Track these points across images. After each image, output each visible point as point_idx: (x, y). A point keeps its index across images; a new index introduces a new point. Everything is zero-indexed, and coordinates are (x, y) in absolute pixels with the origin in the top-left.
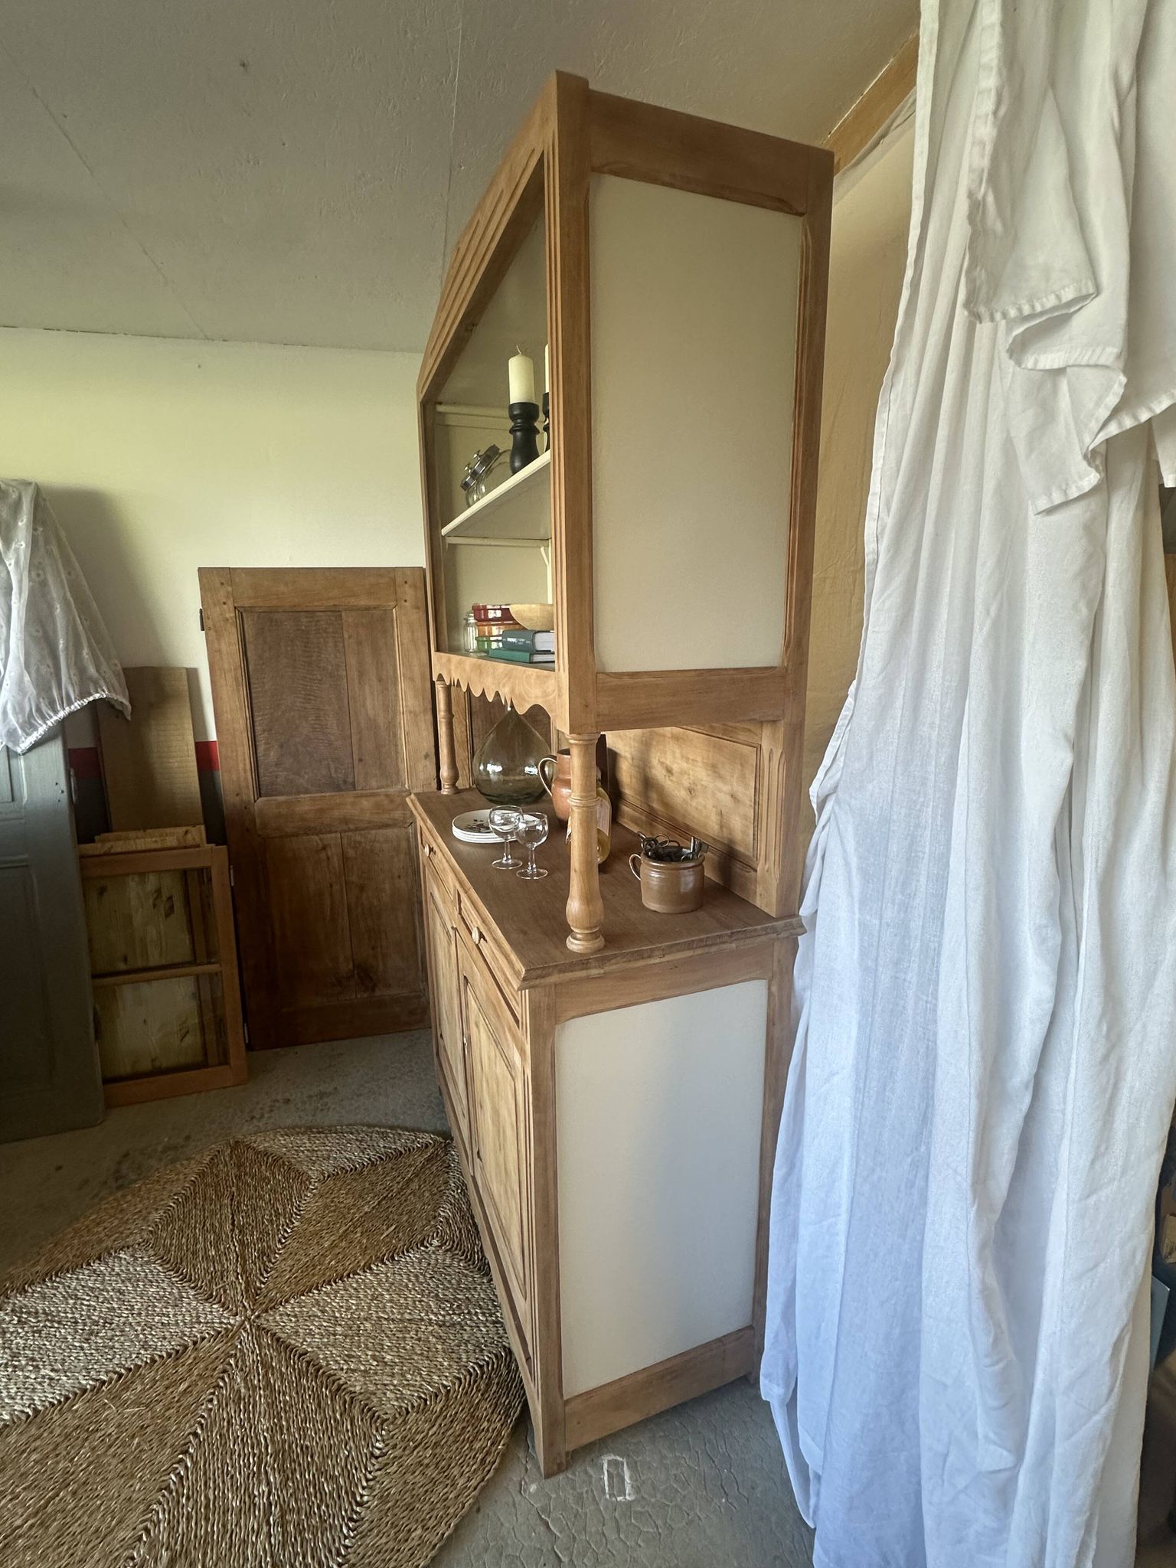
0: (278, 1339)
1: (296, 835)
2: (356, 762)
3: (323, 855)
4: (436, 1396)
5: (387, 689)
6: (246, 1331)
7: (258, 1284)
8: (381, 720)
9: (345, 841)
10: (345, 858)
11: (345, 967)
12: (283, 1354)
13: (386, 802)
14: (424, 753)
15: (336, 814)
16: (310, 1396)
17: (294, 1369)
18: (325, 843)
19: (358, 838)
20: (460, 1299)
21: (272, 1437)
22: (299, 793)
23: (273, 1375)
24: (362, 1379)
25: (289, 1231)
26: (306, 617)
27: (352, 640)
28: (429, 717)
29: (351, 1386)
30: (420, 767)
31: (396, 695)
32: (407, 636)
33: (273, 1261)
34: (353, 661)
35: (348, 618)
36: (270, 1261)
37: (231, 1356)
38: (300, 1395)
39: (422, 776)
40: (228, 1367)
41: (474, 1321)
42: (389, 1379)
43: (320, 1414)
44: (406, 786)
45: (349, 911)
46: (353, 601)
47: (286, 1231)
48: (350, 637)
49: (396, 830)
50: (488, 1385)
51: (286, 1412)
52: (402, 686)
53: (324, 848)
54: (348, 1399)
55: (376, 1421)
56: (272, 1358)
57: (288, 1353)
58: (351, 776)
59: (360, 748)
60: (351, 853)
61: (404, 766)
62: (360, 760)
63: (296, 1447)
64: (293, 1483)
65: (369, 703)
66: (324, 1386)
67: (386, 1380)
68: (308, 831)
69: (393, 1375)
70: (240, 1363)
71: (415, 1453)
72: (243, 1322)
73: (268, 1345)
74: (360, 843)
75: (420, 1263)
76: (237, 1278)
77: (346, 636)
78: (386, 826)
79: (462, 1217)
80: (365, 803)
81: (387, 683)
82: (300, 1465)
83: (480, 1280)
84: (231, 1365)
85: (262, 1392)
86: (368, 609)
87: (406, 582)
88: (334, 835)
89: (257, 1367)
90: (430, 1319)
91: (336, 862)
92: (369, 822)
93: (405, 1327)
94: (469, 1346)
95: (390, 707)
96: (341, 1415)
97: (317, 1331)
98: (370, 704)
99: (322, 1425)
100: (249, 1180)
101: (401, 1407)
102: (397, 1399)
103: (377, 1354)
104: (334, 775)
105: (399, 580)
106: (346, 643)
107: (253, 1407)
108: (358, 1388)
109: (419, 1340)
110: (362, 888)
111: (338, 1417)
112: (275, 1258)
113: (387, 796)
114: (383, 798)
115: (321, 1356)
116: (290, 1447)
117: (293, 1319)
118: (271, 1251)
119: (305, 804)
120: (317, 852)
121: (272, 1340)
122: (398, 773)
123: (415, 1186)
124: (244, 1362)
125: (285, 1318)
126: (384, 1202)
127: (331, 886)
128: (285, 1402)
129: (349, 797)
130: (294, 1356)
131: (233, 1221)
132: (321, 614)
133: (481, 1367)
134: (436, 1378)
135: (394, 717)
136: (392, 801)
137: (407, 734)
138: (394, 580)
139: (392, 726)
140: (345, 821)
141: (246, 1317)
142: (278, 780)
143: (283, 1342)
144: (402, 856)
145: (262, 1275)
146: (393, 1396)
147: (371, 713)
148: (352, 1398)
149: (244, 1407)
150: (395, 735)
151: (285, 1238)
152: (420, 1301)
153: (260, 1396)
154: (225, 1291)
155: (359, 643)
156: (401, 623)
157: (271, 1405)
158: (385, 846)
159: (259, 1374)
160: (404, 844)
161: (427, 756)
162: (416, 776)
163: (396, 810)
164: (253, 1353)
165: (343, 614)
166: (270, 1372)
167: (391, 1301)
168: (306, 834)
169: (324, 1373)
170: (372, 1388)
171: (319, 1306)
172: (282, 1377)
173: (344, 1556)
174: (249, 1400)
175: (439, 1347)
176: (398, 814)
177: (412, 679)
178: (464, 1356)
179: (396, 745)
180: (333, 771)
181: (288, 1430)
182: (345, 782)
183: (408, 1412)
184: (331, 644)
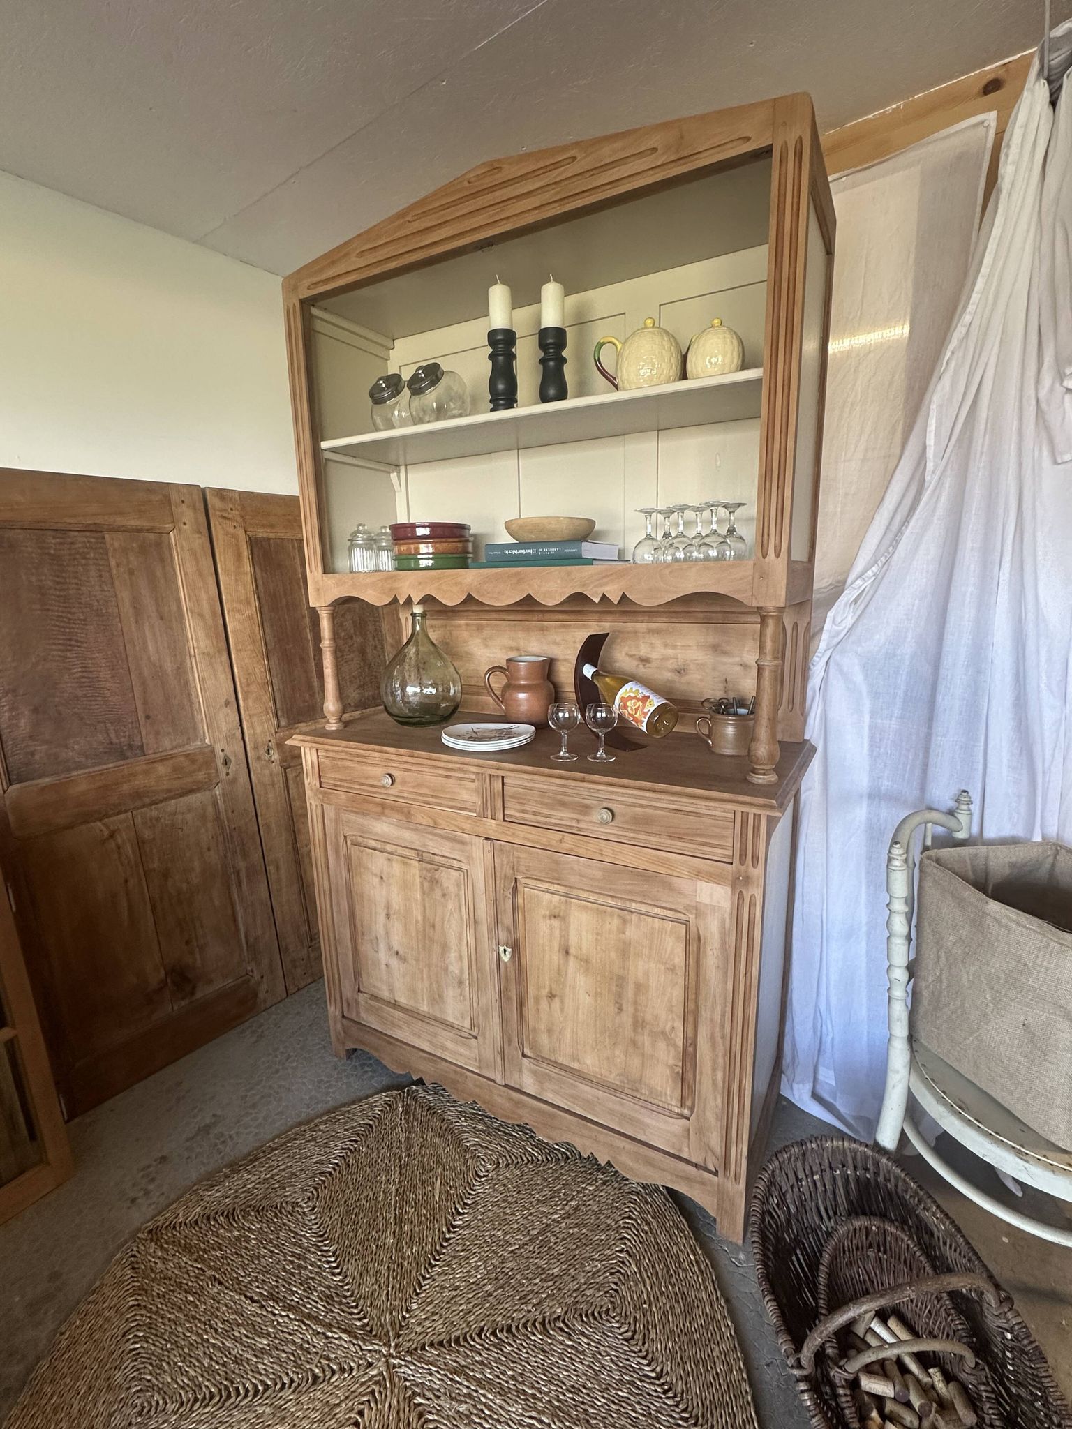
0: (441, 1344)
1: (70, 826)
2: (142, 721)
3: (112, 845)
4: (623, 1262)
5: (171, 628)
6: (400, 1366)
7: (358, 1324)
8: (169, 666)
9: (139, 820)
10: (140, 842)
11: (155, 976)
12: (461, 1349)
13: (186, 764)
14: (223, 701)
15: (125, 788)
16: (527, 1353)
17: (488, 1349)
18: (111, 827)
19: (155, 813)
20: (560, 1189)
21: (536, 1410)
22: (69, 770)
23: (473, 1371)
24: (555, 1302)
25: (333, 1259)
26: (54, 538)
27: (121, 570)
28: (225, 657)
29: (551, 1315)
30: (221, 716)
31: (184, 635)
32: (190, 567)
33: (348, 1294)
34: (125, 596)
35: (114, 542)
36: (346, 1297)
37: (411, 1398)
38: (518, 1360)
39: (224, 727)
40: (420, 1408)
41: (588, 1195)
42: (575, 1283)
43: (553, 1355)
44: (207, 741)
45: (153, 907)
46: (120, 521)
47: (329, 1262)
48: (118, 565)
49: (198, 795)
50: (648, 1224)
51: (522, 1383)
52: (190, 624)
53: (112, 835)
54: (562, 1325)
55: (601, 1318)
56: (455, 1361)
57: (466, 1344)
58: (139, 739)
59: (145, 703)
60: (147, 834)
61: (202, 717)
62: (148, 717)
63: (564, 1395)
64: (596, 1419)
65: (151, 647)
66: (529, 1335)
67: (573, 1286)
68: (87, 818)
69: (574, 1278)
70: (430, 1395)
71: (654, 1309)
72: (387, 1361)
73: (438, 1355)
74: (158, 819)
75: (496, 1190)
76: (327, 1337)
77: (113, 563)
78: (191, 791)
79: (489, 1134)
80: (162, 769)
81: (171, 621)
82: (583, 1403)
83: (558, 1167)
84: (420, 1404)
85: (482, 1391)
86: (139, 530)
87: (183, 502)
88: (122, 816)
89: (452, 1380)
90: (554, 1220)
91: (128, 850)
92: (169, 791)
93: (542, 1240)
94: (605, 1212)
95: (178, 648)
96: (571, 1340)
97: (470, 1306)
98: (153, 646)
99: (565, 1361)
100: (219, 1253)
101: (607, 1292)
102: (598, 1290)
103: (543, 1276)
104: (115, 740)
105: (175, 498)
106: (114, 572)
107: (489, 1410)
108: (559, 1311)
109: (564, 1239)
110: (166, 875)
111: (570, 1343)
112: (348, 1290)
113: (187, 756)
114: (182, 759)
115: (499, 1319)
116: (559, 1401)
117: (436, 1317)
118: (337, 1289)
119: (82, 784)
120: (103, 842)
121: (436, 1349)
122: (195, 728)
123: (417, 1141)
124: (431, 1389)
125: (427, 1324)
126: (403, 1171)
127: (126, 881)
128: (513, 1377)
129: (140, 764)
130: (474, 1341)
131: (251, 1299)
132: (76, 534)
133: (629, 1218)
134: (608, 1252)
135: (183, 662)
136: (193, 761)
137: (202, 680)
138: (168, 499)
139: (181, 671)
140: (138, 795)
141: (385, 1356)
142: (37, 757)
143: (449, 1342)
144: (210, 825)
145: (352, 1314)
146: (592, 1290)
147: (154, 657)
148: (563, 1322)
149: (480, 1418)
150: (186, 683)
151: (337, 1267)
152: (531, 1214)
153: (484, 1396)
154: (328, 1359)
155: (131, 572)
156: (182, 548)
157: (502, 1392)
158: (189, 817)
159: (460, 1383)
160: (210, 810)
161: (227, 703)
162: (218, 727)
163: (199, 770)
164: (431, 1374)
165: (107, 536)
166: (468, 1371)
167: (506, 1233)
168: (86, 822)
169: (517, 1327)
170: (569, 1301)
171: (447, 1288)
172: (485, 1365)
173: (691, 1416)
174: (477, 1409)
175: (584, 1231)
176: (201, 776)
177: (201, 615)
178: (609, 1221)
179: (189, 695)
180: (113, 736)
181: (541, 1393)
182: (130, 747)
183: (616, 1291)
184: (93, 573)
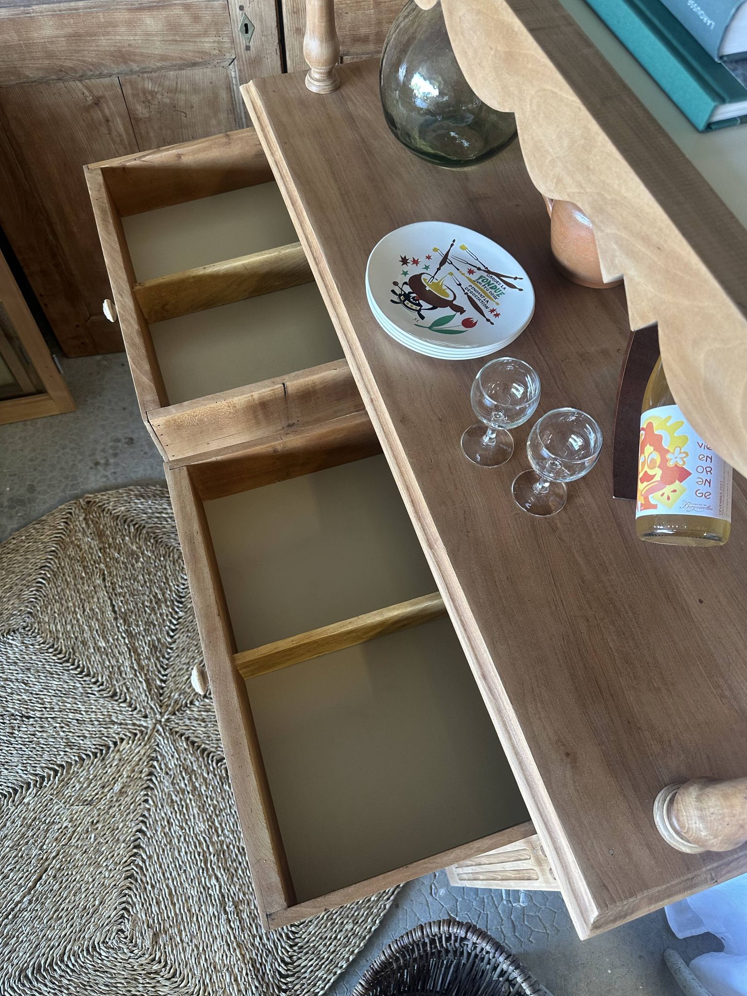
0: (192, 743)
6: (160, 735)
7: (158, 683)
12: (201, 759)
17: (215, 775)
21: (211, 838)
23: (196, 779)
25: (175, 622)
33: (167, 656)
36: (164, 657)
37: (153, 759)
38: (226, 801)
40: (153, 770)
47: (171, 622)
51: (217, 816)
56: (192, 763)
57: (206, 759)
63: (234, 848)
64: (238, 879)
70: (163, 766)
72: (155, 724)
73: (185, 749)
76: (136, 675)
82: (240, 864)
84: (155, 767)
85: (191, 796)
89: (181, 771)
107: (187, 810)
112: (168, 653)
116: (228, 847)
117: (203, 724)
118: (163, 646)
121: (187, 745)
124: (166, 764)
125: (195, 723)
128: (215, 807)
130: (212, 761)
131: (113, 606)
141: (156, 720)
143: (198, 747)
145: (159, 672)
149: (179, 809)
151: (173, 631)
153: (190, 800)
154: (128, 689)
157: (202, 808)
159: (184, 779)
164: (172, 756)
166: (193, 776)
172: (206, 782)
174: (181, 803)
181: (222, 832)
